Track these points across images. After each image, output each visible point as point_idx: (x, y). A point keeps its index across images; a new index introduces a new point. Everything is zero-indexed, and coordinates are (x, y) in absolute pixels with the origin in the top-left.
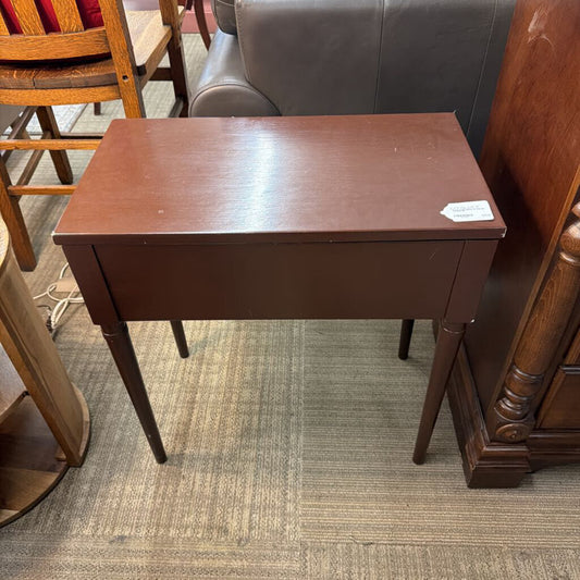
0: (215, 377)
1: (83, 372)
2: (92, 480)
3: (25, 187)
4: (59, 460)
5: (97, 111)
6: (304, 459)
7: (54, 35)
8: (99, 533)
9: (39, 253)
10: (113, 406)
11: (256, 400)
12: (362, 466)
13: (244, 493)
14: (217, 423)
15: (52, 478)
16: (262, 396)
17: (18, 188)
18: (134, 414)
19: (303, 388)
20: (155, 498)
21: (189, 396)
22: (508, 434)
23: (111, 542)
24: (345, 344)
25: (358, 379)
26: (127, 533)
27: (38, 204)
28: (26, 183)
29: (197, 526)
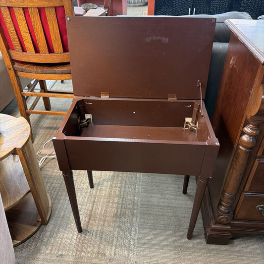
0: (104, 192)
1: (50, 187)
2: (51, 231)
3: (33, 111)
4: (38, 222)
5: (62, 82)
6: (139, 228)
7: (52, 54)
8: (53, 253)
9: (35, 138)
10: (61, 201)
11: (120, 202)
12: (163, 232)
13: (113, 240)
14: (103, 211)
15: (35, 229)
16: (122, 201)
17: (30, 111)
18: (70, 205)
19: (140, 199)
20: (76, 240)
21: (92, 199)
22: (222, 220)
23: (57, 257)
24: (158, 181)
25: (163, 196)
26: (64, 253)
27: (36, 118)
28: (33, 109)
29: (93, 252)
